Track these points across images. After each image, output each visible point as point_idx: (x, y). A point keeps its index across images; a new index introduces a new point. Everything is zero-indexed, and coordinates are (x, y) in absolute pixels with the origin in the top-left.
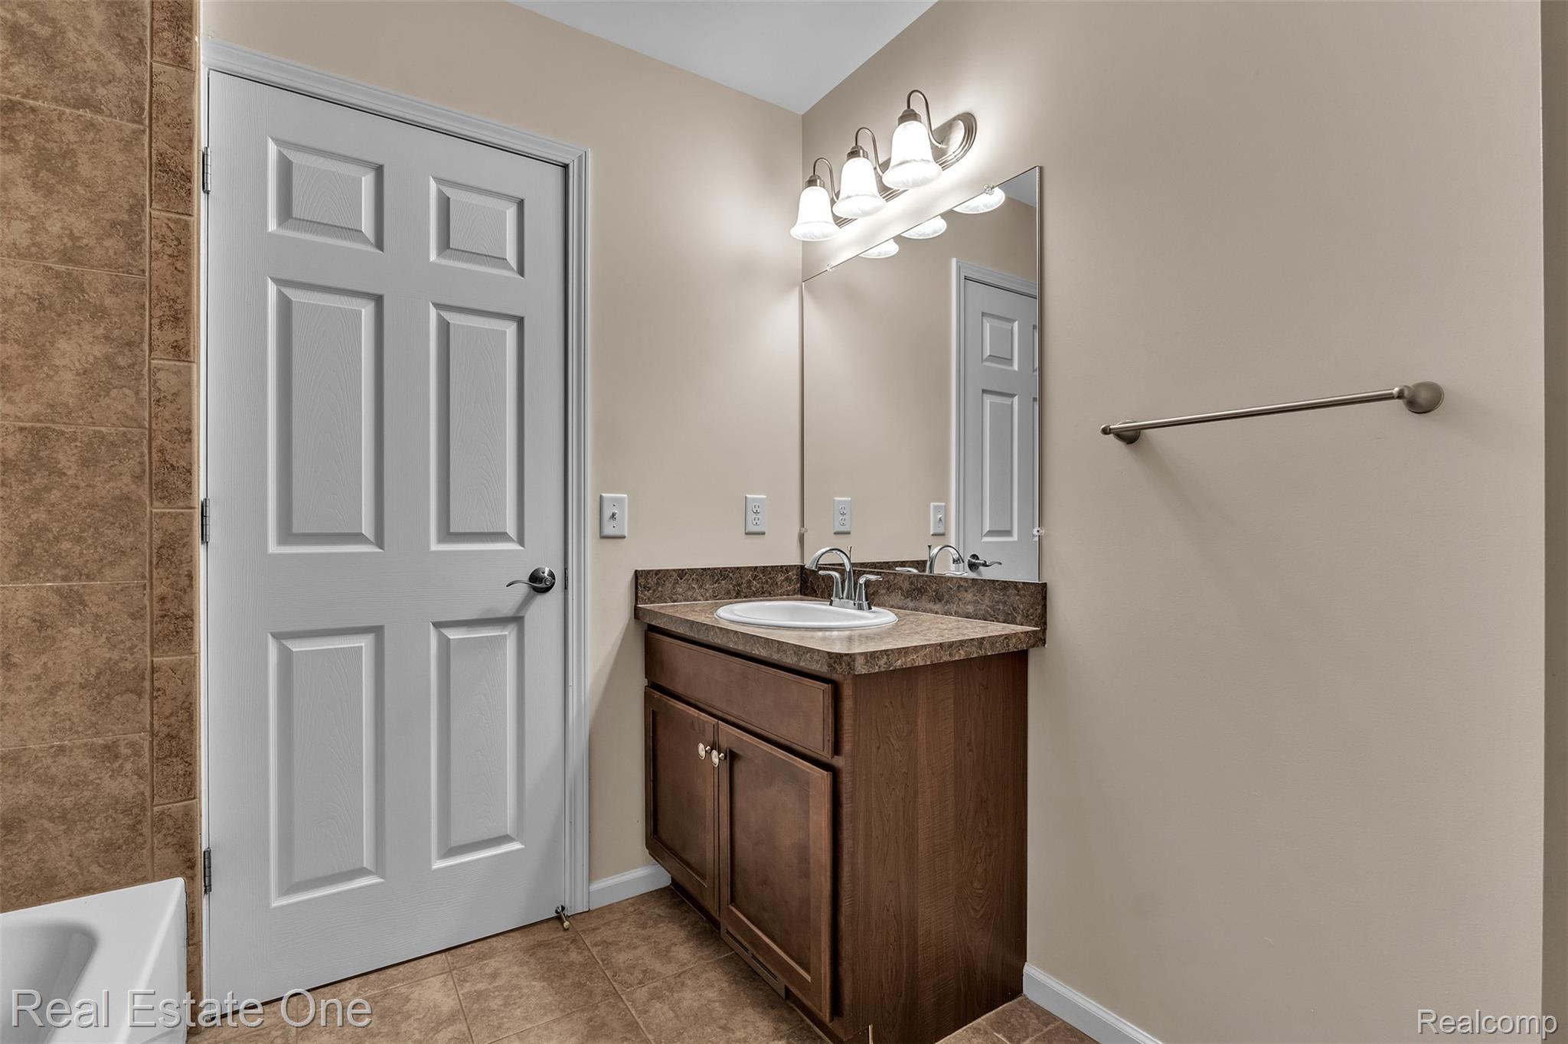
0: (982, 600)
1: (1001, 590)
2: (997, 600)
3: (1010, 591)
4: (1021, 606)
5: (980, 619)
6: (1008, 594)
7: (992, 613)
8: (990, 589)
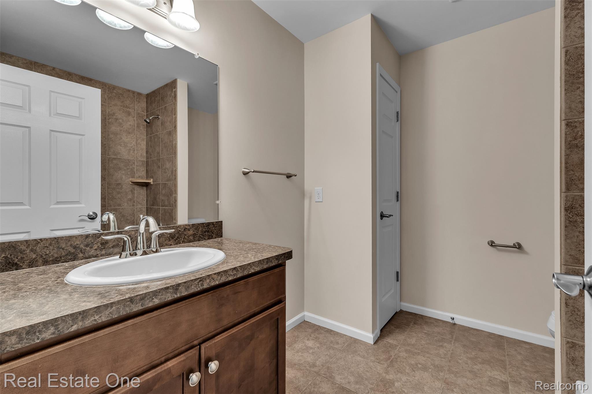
0: (197, 233)
1: (206, 226)
2: (205, 231)
3: (211, 226)
4: (215, 231)
5: (197, 241)
6: (209, 227)
7: (202, 237)
8: (201, 227)
